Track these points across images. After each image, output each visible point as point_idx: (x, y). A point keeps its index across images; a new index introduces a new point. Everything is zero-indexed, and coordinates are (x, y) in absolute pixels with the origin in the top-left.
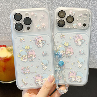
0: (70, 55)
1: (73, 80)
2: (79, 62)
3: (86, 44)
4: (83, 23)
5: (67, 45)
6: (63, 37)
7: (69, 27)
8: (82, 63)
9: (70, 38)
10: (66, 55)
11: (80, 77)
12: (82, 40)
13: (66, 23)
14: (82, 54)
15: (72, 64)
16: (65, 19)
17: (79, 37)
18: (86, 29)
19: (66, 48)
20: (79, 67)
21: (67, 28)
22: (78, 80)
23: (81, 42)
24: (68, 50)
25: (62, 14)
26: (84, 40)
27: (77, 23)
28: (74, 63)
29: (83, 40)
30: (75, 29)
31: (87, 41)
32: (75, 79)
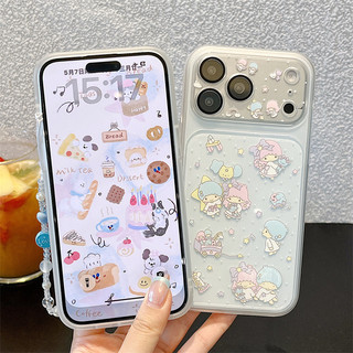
0: (239, 210)
1: (248, 297)
2: (267, 235)
3: (295, 174)
4: (285, 101)
5: (230, 174)
6: (214, 149)
7: (237, 115)
8: (278, 239)
9: (241, 152)
10: (223, 210)
11: (272, 287)
12: (279, 158)
13: (227, 100)
14: (279, 206)
15: (246, 241)
16: (221, 88)
17: (269, 147)
18: (294, 123)
19: (225, 185)
20: (267, 250)
21: (228, 118)
22: (264, 295)
23: (276, 166)
24: (233, 191)
25: (212, 71)
26: (287, 161)
27: (265, 103)
28: (252, 239)
29: (284, 161)
30: (255, 120)
31: (298, 164)
32: (256, 291)
